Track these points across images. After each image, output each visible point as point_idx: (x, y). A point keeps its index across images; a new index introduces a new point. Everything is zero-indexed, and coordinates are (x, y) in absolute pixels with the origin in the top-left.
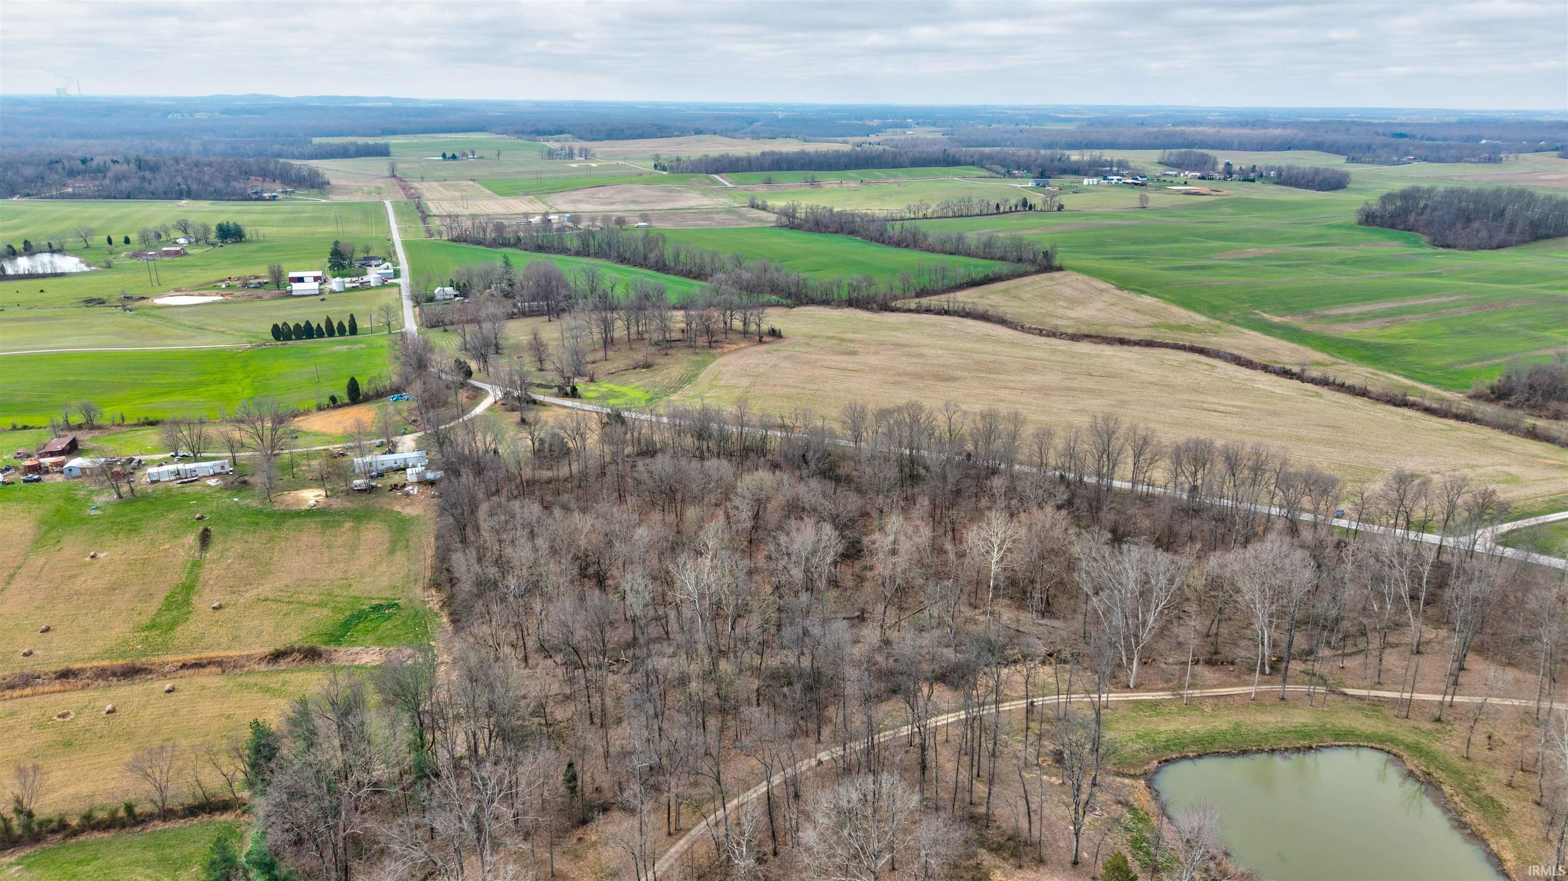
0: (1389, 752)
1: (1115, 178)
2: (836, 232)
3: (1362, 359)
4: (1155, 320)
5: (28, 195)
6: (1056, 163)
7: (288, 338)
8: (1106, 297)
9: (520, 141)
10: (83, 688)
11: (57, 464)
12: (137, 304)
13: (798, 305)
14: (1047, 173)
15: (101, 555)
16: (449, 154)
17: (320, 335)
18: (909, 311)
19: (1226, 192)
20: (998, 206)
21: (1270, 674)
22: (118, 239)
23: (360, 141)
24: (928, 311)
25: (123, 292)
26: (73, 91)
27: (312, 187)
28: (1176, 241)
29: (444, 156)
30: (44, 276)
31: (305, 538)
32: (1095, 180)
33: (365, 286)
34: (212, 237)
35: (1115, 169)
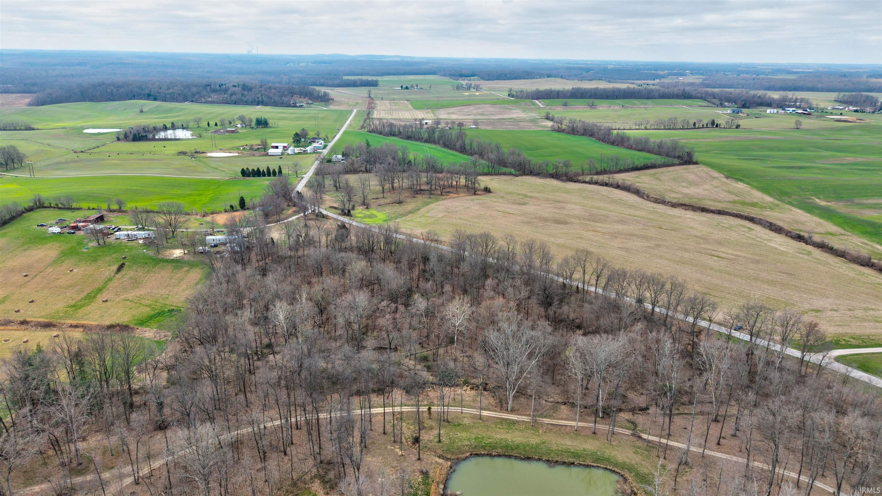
0: (622, 476)
1: (791, 109)
2: (583, 135)
3: (866, 233)
4: (737, 199)
5: (192, 101)
6: (756, 99)
7: (249, 176)
8: (715, 183)
9: (451, 80)
10: (25, 330)
11: (83, 226)
12: (200, 155)
13: (521, 175)
14: (748, 105)
15: (75, 270)
16: (404, 86)
17: (264, 175)
18: (584, 182)
19: (868, 121)
20: (695, 124)
21: (602, 418)
22: (212, 123)
23: (364, 78)
24: (596, 183)
25: (195, 149)
26: (254, 52)
27: (322, 101)
28: (801, 150)
29: (402, 87)
30: (171, 140)
31: (163, 273)
32: (775, 111)
33: (305, 152)
34: (253, 124)
35: (798, 104)
